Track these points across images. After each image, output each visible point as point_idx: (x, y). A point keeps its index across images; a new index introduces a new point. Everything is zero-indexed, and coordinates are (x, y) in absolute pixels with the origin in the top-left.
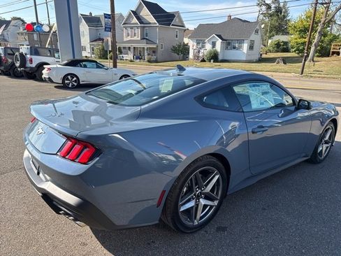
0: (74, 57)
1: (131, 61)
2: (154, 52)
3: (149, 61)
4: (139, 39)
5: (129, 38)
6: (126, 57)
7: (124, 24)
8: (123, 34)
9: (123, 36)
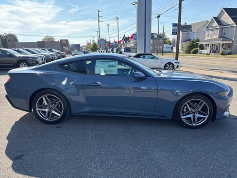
0: (145, 52)
1: (207, 54)
2: (229, 47)
3: (222, 54)
4: (218, 37)
5: (209, 38)
6: (204, 51)
7: (207, 27)
8: (205, 35)
9: (205, 37)
